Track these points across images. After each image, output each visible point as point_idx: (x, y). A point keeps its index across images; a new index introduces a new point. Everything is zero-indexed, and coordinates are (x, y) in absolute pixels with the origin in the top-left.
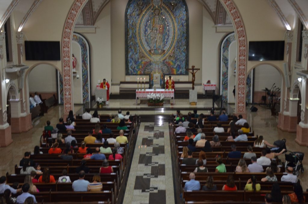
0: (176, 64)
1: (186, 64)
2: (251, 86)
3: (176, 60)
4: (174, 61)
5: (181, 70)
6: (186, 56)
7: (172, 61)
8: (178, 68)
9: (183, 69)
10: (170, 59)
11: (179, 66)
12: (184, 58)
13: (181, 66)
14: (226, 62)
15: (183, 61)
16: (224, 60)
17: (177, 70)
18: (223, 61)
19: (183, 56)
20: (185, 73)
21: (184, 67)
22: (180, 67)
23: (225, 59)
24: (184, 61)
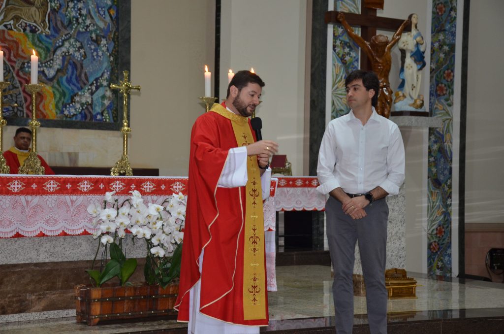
0: (58, 52)
1: (116, 59)
2: (450, 197)
3: (57, 30)
4: (44, 31)
5: (86, 97)
6: (113, 12)
7: (33, 31)
8: (69, 81)
9: (100, 92)
10: (17, 19)
11: (74, 66)
12: (102, 23)
13: (88, 69)
14: (347, 58)
15: (97, 42)
16: (338, 43)
17: (63, 94)
18: (334, 47)
19: (98, 6)
20: (108, 118)
21: (106, 76)
22: (78, 78)
23: (347, 40)
24: (104, 42)
